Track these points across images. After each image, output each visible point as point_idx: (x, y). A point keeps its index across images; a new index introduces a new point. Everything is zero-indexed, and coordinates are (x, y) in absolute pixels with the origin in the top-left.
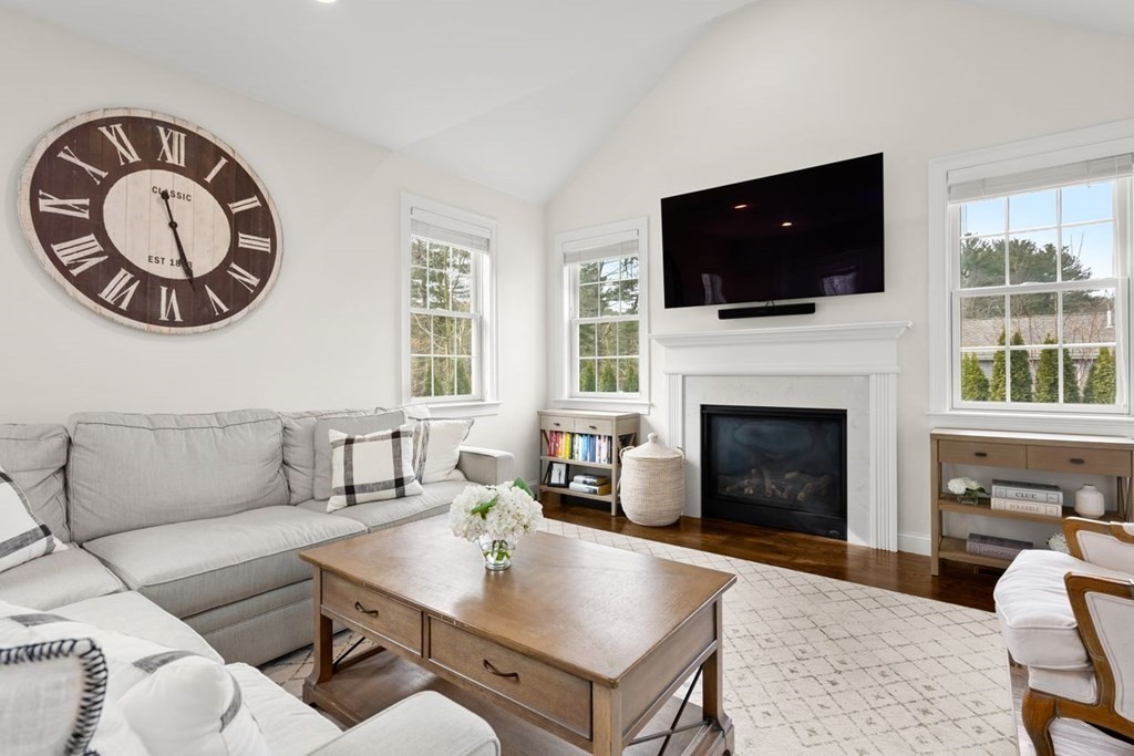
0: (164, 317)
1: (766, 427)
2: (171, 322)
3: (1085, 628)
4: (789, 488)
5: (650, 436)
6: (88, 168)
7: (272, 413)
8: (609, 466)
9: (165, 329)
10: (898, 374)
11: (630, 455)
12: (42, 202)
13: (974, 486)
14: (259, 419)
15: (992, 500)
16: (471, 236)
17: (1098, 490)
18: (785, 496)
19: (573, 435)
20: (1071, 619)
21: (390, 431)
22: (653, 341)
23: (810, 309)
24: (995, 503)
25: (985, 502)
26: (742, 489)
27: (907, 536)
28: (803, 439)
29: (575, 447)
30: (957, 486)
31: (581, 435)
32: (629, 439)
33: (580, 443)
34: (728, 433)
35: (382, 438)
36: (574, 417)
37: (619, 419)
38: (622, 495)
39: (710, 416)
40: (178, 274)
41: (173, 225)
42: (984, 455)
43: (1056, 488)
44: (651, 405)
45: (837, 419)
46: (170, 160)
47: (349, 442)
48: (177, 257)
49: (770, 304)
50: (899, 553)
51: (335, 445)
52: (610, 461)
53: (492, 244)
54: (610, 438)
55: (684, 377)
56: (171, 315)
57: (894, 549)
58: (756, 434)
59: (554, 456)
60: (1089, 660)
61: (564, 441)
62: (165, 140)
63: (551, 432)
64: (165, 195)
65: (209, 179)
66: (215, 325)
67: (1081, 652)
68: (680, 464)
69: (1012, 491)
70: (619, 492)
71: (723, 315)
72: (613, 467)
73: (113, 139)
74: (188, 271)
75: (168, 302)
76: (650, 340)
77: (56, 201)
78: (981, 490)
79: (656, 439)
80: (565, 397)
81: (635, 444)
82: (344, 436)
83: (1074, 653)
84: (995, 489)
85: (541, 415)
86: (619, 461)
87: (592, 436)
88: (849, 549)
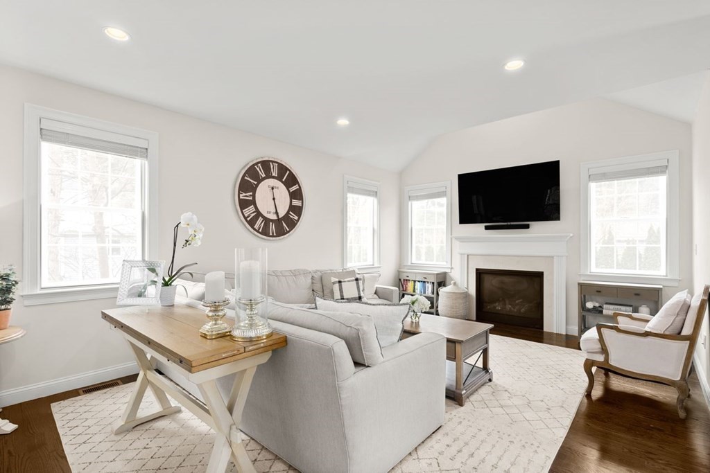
0: (271, 234)
1: (506, 279)
2: (273, 236)
3: (601, 340)
4: (517, 307)
5: (452, 282)
6: (252, 181)
7: (307, 270)
8: (433, 296)
9: (271, 238)
10: (567, 257)
11: (442, 290)
12: (241, 195)
13: (597, 305)
14: (305, 273)
15: (604, 311)
16: (369, 191)
17: (648, 307)
18: (515, 310)
19: (415, 281)
20: (598, 337)
21: (354, 278)
22: (454, 240)
23: (527, 227)
24: (605, 312)
25: (601, 312)
26: (495, 308)
27: (570, 327)
28: (524, 284)
29: (416, 287)
30: (589, 305)
31: (419, 281)
32: (442, 284)
33: (418, 285)
34: (489, 282)
35: (352, 281)
36: (416, 273)
37: (437, 274)
38: (439, 309)
39: (480, 274)
40: (275, 217)
41: (274, 199)
42: (600, 292)
43: (631, 306)
44: (452, 268)
45: (540, 275)
46: (274, 175)
47: (340, 282)
48: (275, 211)
49: (509, 223)
50: (567, 335)
51: (334, 283)
52: (433, 293)
53: (378, 193)
54: (433, 283)
55: (468, 255)
56: (273, 233)
57: (564, 333)
58: (502, 283)
59: (405, 291)
60: (602, 349)
61: (410, 285)
62: (272, 167)
63: (404, 280)
64: (273, 188)
65: (284, 180)
66: (285, 236)
67: (600, 346)
68: (466, 295)
69: (612, 307)
70: (437, 307)
71: (487, 228)
72: (435, 296)
73: (258, 170)
74: (278, 216)
75: (272, 228)
76: (451, 239)
77: (244, 194)
78: (600, 307)
79: (455, 284)
80: (409, 264)
81: (445, 286)
82: (337, 280)
83: (598, 346)
84: (605, 306)
85: (399, 272)
86: (438, 294)
87: (424, 282)
88: (544, 334)
